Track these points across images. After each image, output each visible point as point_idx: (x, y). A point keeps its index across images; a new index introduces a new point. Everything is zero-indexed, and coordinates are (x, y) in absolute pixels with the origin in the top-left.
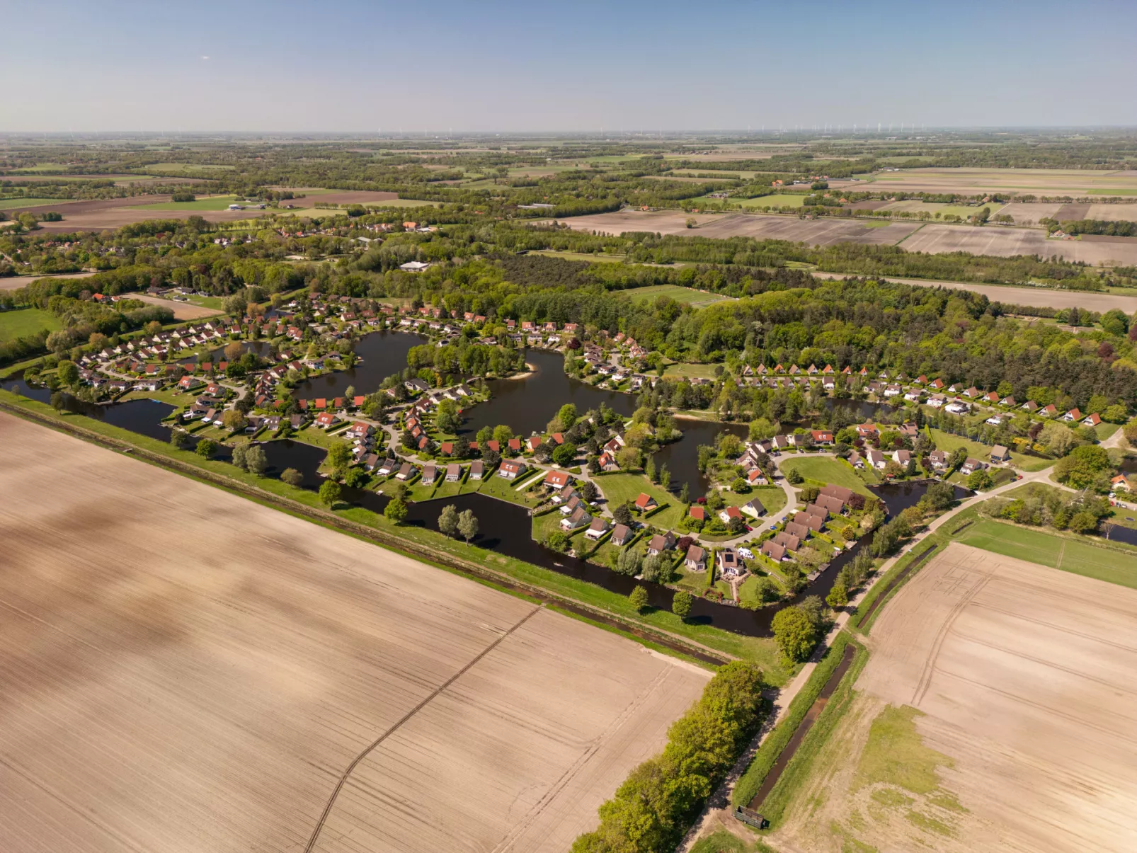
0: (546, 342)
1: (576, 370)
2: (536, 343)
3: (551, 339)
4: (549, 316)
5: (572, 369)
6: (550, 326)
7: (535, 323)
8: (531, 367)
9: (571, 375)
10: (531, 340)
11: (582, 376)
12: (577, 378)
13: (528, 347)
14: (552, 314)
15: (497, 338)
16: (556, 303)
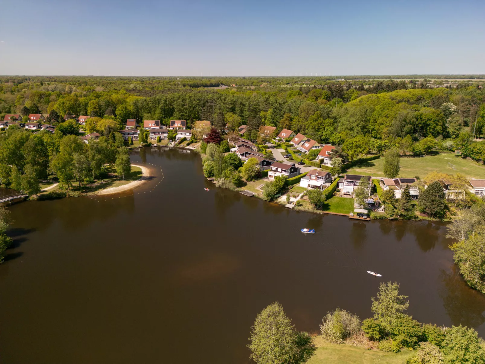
0: (172, 138)
1: (228, 171)
2: (160, 140)
3: (180, 136)
4: (176, 114)
5: (220, 171)
6: (178, 124)
7: (160, 122)
8: (145, 171)
9: (218, 182)
10: (153, 139)
11: (240, 183)
12: (232, 186)
13: (148, 146)
14: (180, 111)
15: (102, 134)
16: (183, 100)
